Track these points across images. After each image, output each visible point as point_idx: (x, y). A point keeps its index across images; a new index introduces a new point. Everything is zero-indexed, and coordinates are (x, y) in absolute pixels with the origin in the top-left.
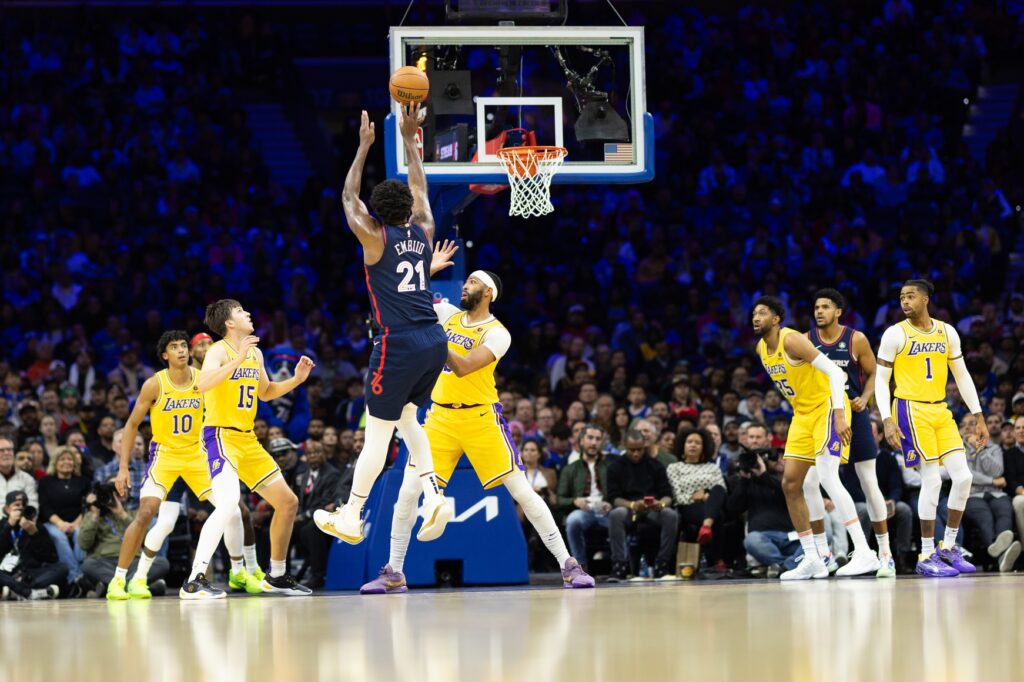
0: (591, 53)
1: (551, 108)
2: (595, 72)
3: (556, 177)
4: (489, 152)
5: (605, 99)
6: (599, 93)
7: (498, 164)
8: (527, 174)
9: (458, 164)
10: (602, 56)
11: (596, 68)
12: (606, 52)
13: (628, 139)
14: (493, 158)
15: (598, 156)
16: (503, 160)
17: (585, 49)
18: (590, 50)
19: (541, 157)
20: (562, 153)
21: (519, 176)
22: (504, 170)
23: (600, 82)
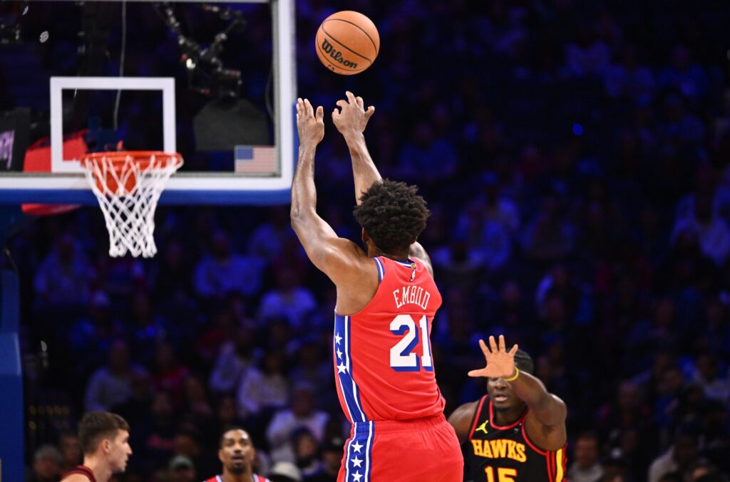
0: (217, 14)
1: (158, 95)
2: (223, 42)
3: (165, 194)
4: (67, 156)
5: (236, 80)
6: (227, 72)
7: (83, 176)
8: (121, 189)
9: (12, 173)
10: (233, 17)
11: (223, 36)
12: (238, 13)
13: (269, 138)
14: (74, 166)
15: (224, 164)
16: (88, 170)
17: (208, 8)
18: (215, 9)
19: (143, 167)
20: (174, 160)
21: (110, 193)
22: (90, 184)
23: (229, 55)
